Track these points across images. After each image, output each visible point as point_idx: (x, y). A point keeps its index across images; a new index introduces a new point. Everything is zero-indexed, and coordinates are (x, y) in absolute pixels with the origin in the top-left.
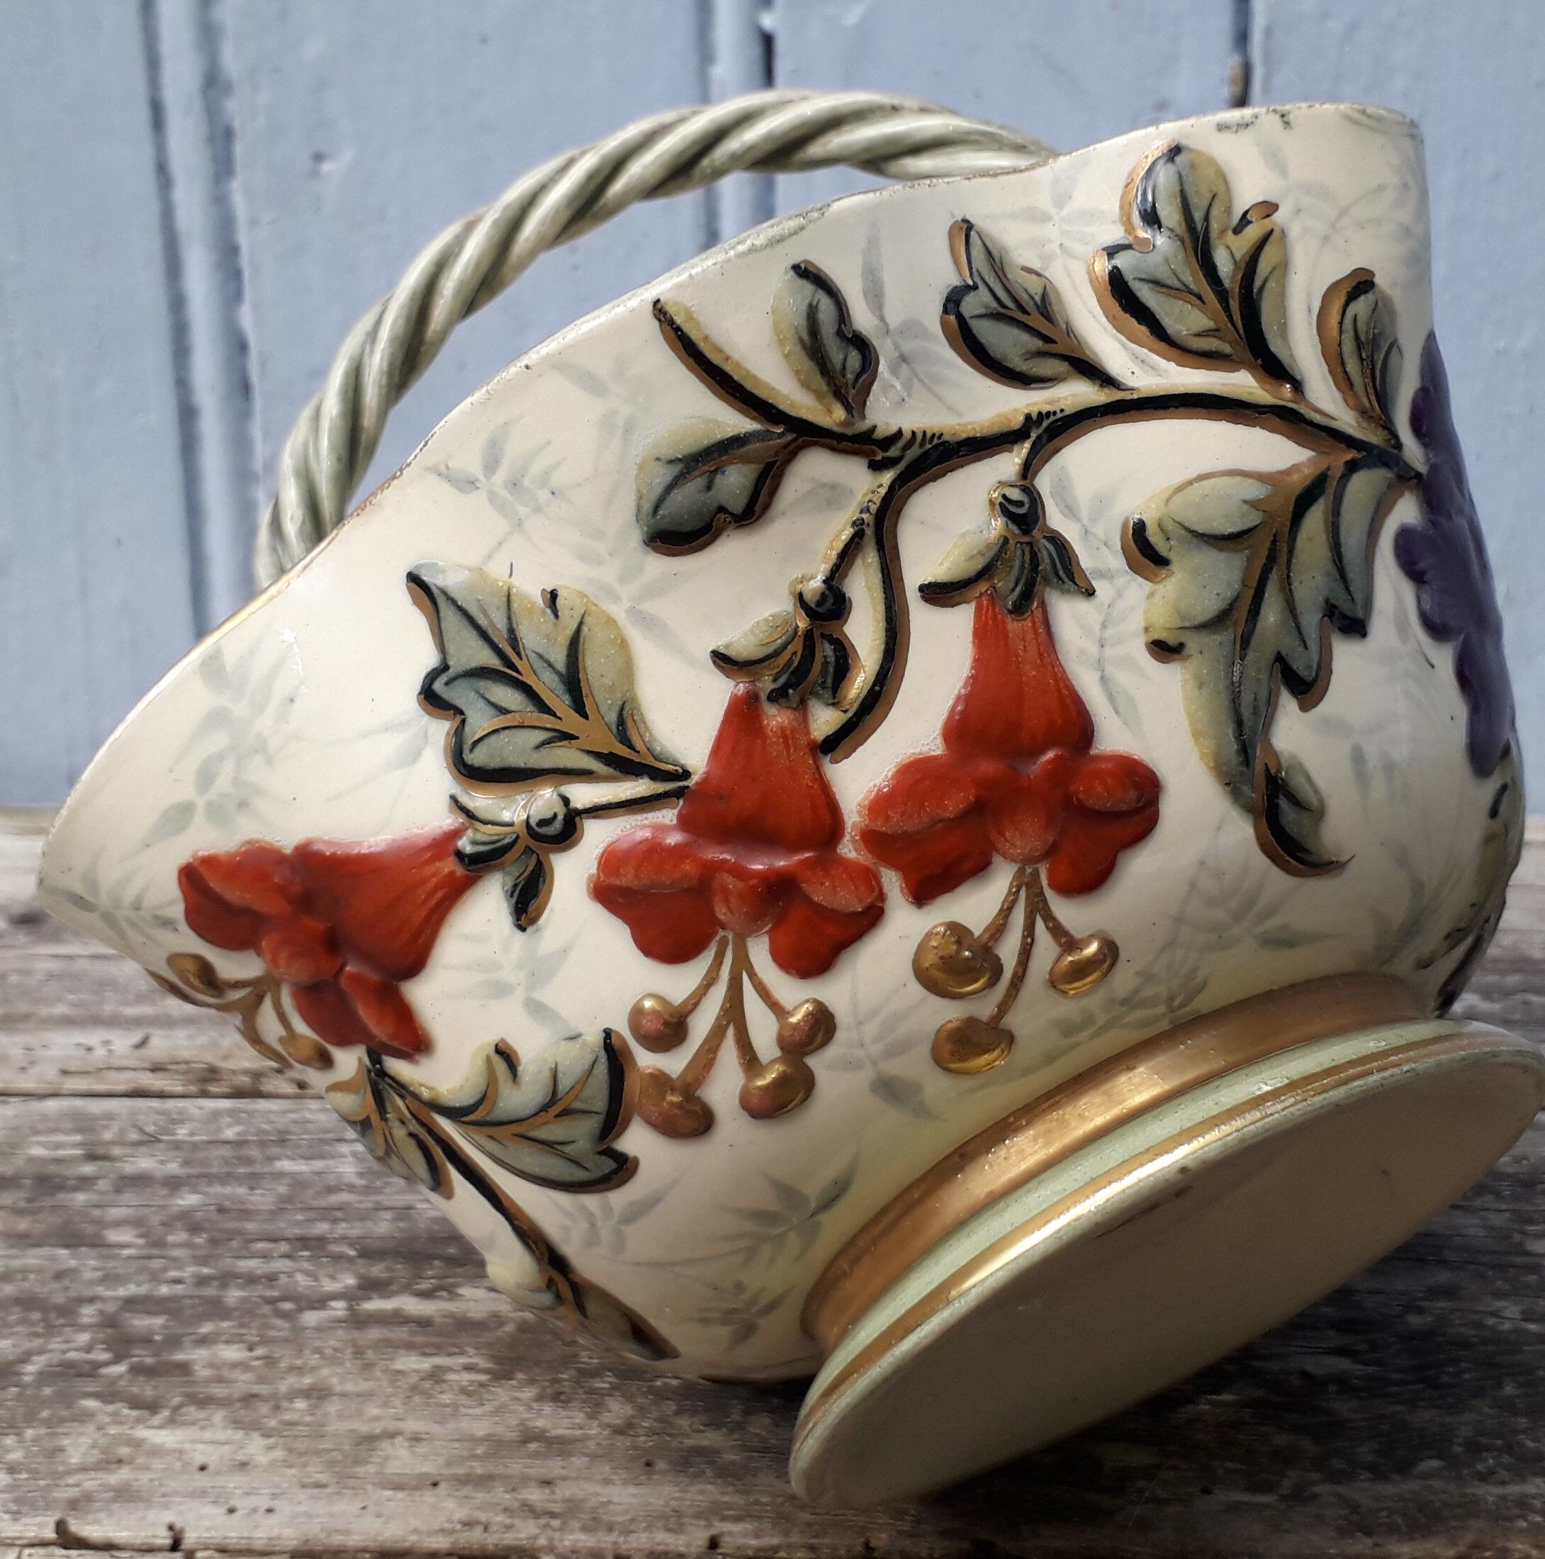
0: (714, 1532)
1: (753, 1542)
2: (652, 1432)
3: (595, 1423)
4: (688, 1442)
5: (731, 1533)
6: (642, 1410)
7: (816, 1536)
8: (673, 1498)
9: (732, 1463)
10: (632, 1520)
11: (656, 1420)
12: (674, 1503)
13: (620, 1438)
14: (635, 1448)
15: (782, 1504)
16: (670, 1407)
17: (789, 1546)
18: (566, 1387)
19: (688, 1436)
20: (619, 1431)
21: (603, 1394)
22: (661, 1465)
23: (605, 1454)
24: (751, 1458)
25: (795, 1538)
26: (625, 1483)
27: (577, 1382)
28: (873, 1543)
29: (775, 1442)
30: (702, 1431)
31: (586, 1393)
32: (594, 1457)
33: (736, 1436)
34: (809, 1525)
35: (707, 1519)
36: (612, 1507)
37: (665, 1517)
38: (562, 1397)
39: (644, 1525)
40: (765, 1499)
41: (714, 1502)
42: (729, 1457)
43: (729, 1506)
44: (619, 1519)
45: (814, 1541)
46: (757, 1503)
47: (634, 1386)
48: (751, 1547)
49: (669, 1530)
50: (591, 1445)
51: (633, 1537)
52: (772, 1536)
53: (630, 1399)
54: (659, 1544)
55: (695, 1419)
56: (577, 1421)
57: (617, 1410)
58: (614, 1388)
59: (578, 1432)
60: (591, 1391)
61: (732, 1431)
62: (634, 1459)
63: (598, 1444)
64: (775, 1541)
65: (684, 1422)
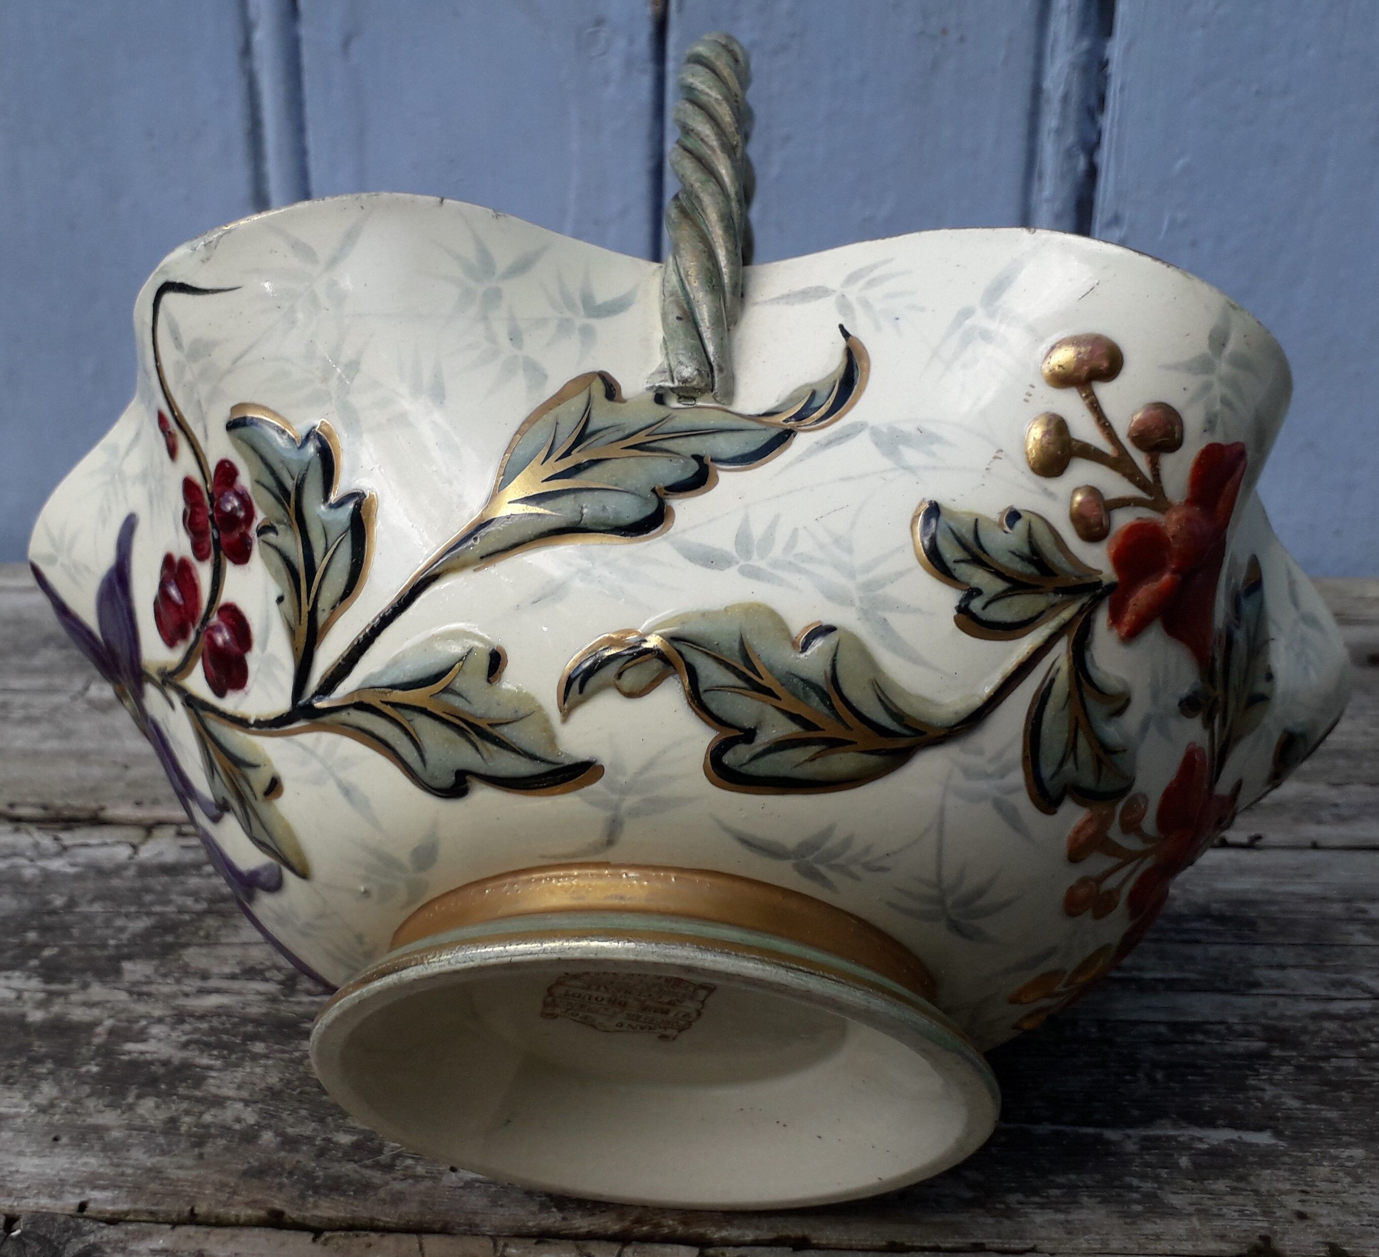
0: (83, 1199)
1: (110, 1208)
2: (67, 1111)
3: (27, 1103)
4: (90, 1121)
5: (95, 1200)
6: (64, 1092)
7: (157, 1204)
8: (63, 1170)
9: (116, 1139)
10: (28, 1188)
11: (72, 1101)
12: (62, 1173)
13: (42, 1116)
14: (49, 1124)
15: (141, 1175)
16: (87, 1089)
17: (135, 1211)
18: (15, 1072)
19: (90, 1115)
20: (42, 1110)
21: (40, 1078)
22: (64, 1140)
23: (26, 1131)
24: (130, 1136)
25: (141, 1206)
26: (34, 1154)
27: (25, 1068)
28: (197, 1210)
29: (152, 1122)
30: (102, 1112)
31: (29, 1077)
32: (18, 1131)
33: (126, 1116)
34: (154, 1194)
35: (82, 1188)
36: (17, 1176)
37: (52, 1185)
38: (11, 1081)
39: (35, 1191)
40: (129, 1171)
41: (93, 1173)
42: (116, 1134)
43: (101, 1176)
44: (19, 1186)
45: (154, 1208)
46: (123, 1174)
47: (64, 1073)
48: (107, 1211)
49: (51, 1196)
50: (19, 1121)
51: (24, 1201)
52: (125, 1203)
53: (58, 1082)
54: (42, 1208)
55: (101, 1101)
56: (15, 1100)
57: (48, 1091)
58: (50, 1073)
59: (13, 1111)
60: (32, 1076)
61: (123, 1113)
62: (47, 1134)
63: (25, 1121)
64: (125, 1207)
65: (91, 1103)
